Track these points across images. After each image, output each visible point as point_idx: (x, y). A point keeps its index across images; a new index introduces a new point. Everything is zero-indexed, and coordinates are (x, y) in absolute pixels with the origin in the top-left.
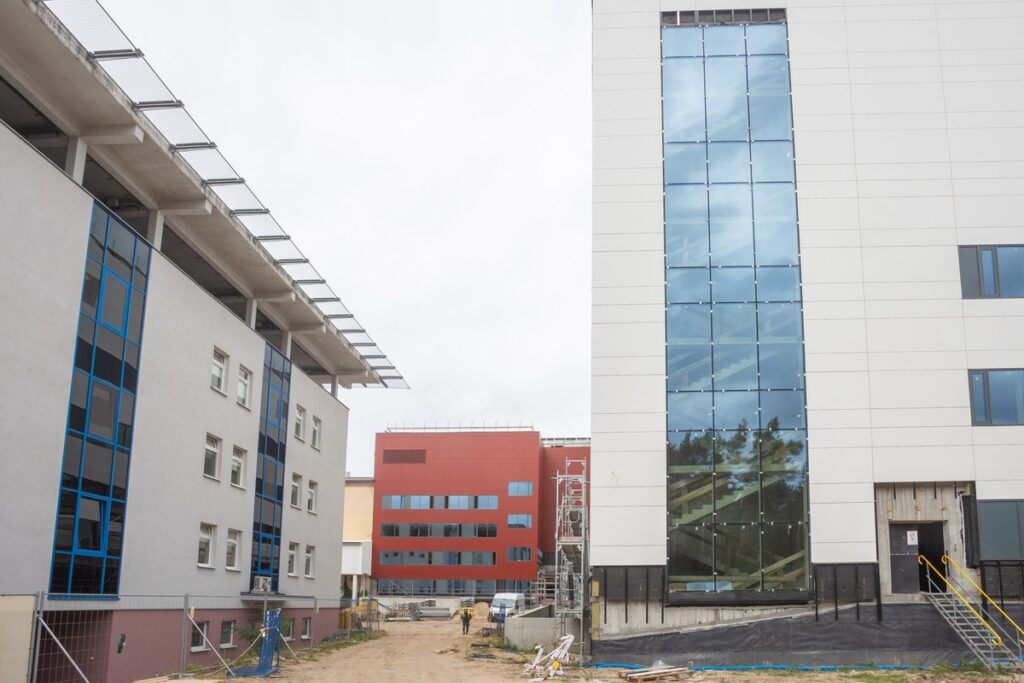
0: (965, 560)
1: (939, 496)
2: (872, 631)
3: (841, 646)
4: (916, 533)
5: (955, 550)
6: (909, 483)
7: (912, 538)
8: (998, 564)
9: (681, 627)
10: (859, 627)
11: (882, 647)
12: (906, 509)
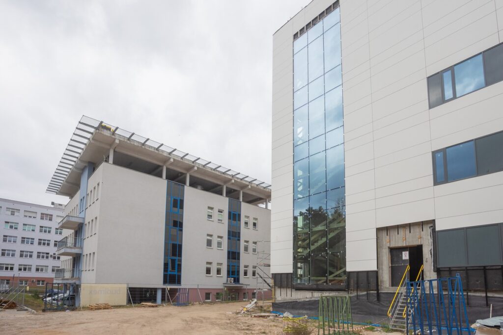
0: (432, 268)
1: (412, 231)
2: (376, 306)
3: (359, 313)
4: (407, 252)
5: (427, 262)
6: (396, 226)
7: (406, 256)
8: (450, 270)
9: (299, 299)
10: (369, 304)
11: (380, 315)
12: (399, 240)
